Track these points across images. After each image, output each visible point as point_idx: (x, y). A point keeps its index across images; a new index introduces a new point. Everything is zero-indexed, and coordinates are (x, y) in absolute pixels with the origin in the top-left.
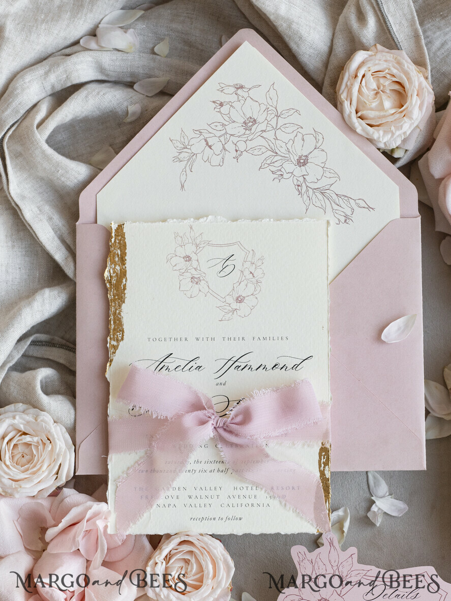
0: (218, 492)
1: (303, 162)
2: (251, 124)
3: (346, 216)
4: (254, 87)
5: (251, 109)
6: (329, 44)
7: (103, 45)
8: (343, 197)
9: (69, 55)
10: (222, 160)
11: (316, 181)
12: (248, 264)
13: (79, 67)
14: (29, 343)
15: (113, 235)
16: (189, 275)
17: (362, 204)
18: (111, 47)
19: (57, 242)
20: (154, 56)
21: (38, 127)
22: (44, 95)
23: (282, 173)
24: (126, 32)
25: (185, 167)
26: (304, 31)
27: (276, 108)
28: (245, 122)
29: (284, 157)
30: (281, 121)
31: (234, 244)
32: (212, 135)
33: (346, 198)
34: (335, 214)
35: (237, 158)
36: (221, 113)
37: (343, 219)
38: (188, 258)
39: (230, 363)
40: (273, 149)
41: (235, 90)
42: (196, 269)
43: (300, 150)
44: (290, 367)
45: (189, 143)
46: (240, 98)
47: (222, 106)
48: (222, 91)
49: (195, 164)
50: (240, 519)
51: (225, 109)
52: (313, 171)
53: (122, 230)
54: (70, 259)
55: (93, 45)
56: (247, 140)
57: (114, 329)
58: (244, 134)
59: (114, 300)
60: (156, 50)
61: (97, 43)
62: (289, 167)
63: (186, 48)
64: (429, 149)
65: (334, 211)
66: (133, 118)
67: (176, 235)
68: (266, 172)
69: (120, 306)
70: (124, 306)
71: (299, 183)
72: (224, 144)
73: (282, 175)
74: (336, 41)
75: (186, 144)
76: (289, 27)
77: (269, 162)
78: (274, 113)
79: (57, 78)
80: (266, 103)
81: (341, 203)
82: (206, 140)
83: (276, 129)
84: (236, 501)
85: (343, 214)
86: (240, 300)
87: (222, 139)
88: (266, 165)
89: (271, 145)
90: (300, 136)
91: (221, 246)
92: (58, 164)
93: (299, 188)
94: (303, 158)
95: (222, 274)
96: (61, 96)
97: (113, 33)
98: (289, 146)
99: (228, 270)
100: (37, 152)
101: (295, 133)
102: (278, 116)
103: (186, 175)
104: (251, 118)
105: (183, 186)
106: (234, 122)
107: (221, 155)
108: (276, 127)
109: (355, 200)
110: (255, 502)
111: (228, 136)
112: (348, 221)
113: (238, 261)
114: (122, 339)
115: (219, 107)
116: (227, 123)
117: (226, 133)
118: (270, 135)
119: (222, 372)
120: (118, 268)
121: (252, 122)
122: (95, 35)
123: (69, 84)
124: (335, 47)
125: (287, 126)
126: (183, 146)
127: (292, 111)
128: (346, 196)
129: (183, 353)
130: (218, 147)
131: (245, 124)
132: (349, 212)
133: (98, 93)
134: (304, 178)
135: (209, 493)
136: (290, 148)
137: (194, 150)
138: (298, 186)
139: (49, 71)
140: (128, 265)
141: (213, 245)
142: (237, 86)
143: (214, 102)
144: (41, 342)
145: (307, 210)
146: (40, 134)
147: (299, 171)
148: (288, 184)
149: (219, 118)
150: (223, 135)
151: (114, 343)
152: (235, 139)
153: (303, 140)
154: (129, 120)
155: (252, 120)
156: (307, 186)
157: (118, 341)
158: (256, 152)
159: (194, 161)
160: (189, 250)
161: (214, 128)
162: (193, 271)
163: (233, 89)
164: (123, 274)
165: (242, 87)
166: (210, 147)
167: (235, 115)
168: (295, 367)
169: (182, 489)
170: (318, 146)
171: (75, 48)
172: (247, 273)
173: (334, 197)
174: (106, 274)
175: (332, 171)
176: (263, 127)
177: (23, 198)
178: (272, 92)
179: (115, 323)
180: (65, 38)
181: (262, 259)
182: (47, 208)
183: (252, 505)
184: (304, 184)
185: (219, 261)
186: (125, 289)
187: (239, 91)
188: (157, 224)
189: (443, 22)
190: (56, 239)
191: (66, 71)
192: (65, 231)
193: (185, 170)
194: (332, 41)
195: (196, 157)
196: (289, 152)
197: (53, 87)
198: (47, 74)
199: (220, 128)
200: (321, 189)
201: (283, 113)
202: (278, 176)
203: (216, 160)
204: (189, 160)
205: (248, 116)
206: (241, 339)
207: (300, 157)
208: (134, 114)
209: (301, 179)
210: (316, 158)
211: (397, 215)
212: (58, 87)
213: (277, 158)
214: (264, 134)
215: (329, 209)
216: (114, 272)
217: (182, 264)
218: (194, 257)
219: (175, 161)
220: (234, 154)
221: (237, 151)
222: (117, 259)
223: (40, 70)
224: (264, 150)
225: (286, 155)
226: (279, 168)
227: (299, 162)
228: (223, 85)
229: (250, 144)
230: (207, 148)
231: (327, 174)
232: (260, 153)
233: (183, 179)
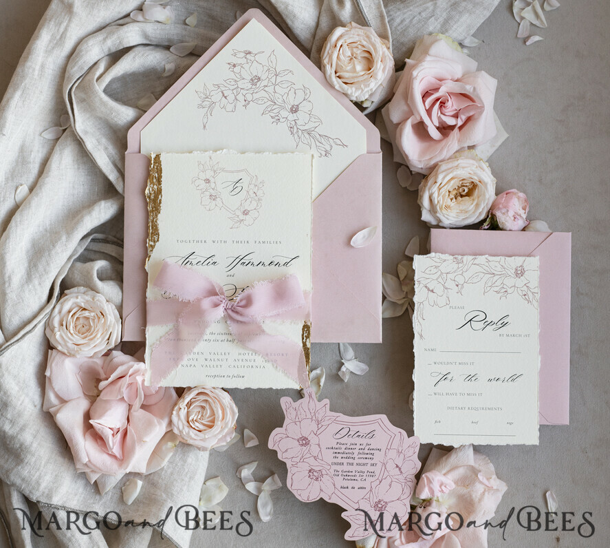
0: (227, 356)
1: (294, 110)
3: (326, 151)
4: (259, 53)
5: (257, 70)
6: (316, 20)
7: (147, 18)
8: (324, 137)
9: (122, 25)
10: (234, 107)
11: (304, 124)
12: (252, 187)
13: (129, 35)
14: (89, 240)
15: (152, 162)
16: (208, 194)
17: (339, 143)
18: (153, 20)
19: (111, 166)
20: (186, 26)
21: (97, 80)
22: (102, 55)
23: (279, 118)
24: (164, 8)
25: (207, 112)
26: (297, 11)
27: (275, 69)
28: (252, 80)
29: (281, 106)
30: (279, 79)
31: (242, 171)
32: (227, 88)
33: (327, 138)
34: (318, 149)
35: (245, 106)
36: (234, 72)
37: (324, 153)
38: (208, 181)
39: (238, 260)
40: (273, 100)
41: (245, 55)
42: (213, 189)
43: (292, 101)
44: (282, 264)
45: (210, 94)
46: (249, 61)
47: (235, 67)
48: (235, 56)
49: (214, 110)
50: (243, 377)
51: (237, 69)
52: (302, 116)
53: (159, 158)
54: (120, 179)
55: (140, 18)
56: (253, 93)
57: (152, 233)
58: (251, 88)
59: (153, 211)
60: (187, 22)
61: (143, 16)
62: (284, 113)
63: (210, 20)
64: (390, 101)
65: (318, 147)
66: (170, 74)
67: (199, 163)
68: (267, 117)
69: (157, 216)
70: (159, 216)
71: (292, 126)
72: (236, 95)
74: (321, 18)
75: (208, 95)
76: (286, 8)
77: (269, 109)
78: (274, 73)
79: (112, 43)
80: (268, 65)
81: (323, 141)
82: (222, 92)
83: (275, 85)
84: (240, 363)
85: (325, 149)
86: (246, 213)
87: (235, 91)
88: (268, 112)
89: (272, 97)
90: (293, 90)
91: (232, 172)
92: (112, 109)
93: (292, 129)
94: (295, 107)
95: (233, 193)
96: (116, 56)
97: (155, 9)
99: (237, 190)
100: (97, 99)
101: (289, 88)
102: (277, 75)
103: (208, 118)
104: (256, 76)
105: (205, 127)
106: (243, 79)
107: (234, 104)
108: (275, 83)
109: (333, 140)
110: (254, 364)
111: (239, 89)
112: (328, 155)
113: (245, 183)
114: (158, 240)
115: (233, 67)
116: (238, 80)
117: (238, 87)
118: (270, 89)
119: (232, 266)
120: (155, 187)
121: (257, 79)
122: (141, 10)
123: (122, 48)
124: (320, 22)
125: (283, 82)
126: (205, 97)
127: (287, 72)
128: (327, 136)
129: (202, 252)
130: (230, 98)
132: (328, 149)
133: (143, 55)
134: (296, 122)
135: (220, 357)
136: (285, 99)
137: (214, 99)
139: (107, 37)
140: (163, 186)
141: (227, 171)
142: (246, 52)
143: (229, 64)
144: (98, 239)
145: (297, 146)
146: (98, 85)
147: (291, 117)
148: (283, 126)
149: (232, 76)
150: (236, 88)
151: (152, 243)
152: (245, 92)
153: (295, 93)
154: (166, 75)
156: (298, 128)
157: (154, 242)
158: (260, 102)
159: (214, 108)
160: (209, 174)
161: (229, 83)
162: (211, 191)
163: (243, 55)
164: (159, 191)
165: (250, 53)
166: (226, 97)
167: (244, 74)
168: (286, 264)
169: (200, 353)
170: (306, 98)
171: (126, 20)
172: (251, 193)
173: (318, 136)
174: (147, 191)
175: (316, 117)
176: (265, 83)
177: (86, 133)
178: (273, 57)
179: (152, 228)
180: (119, 13)
181: (263, 182)
182: (104, 140)
183: (252, 367)
184: (295, 127)
185: (231, 183)
186: (160, 203)
187: (248, 56)
188: (185, 154)
189: (402, 5)
190: (110, 163)
191: (119, 38)
192: (117, 157)
193: (206, 114)
194: (319, 18)
195: (215, 104)
196: (284, 102)
197: (109, 49)
198: (105, 39)
199: (233, 83)
200: (308, 130)
201: (280, 73)
202: (276, 120)
203: (230, 107)
204: (210, 106)
205: (254, 75)
206: (246, 242)
207: (293, 106)
208: (169, 70)
209: (293, 123)
210: (305, 107)
211: (365, 152)
212: (113, 50)
213: (275, 107)
214: (266, 89)
215: (314, 145)
216: (152, 190)
217: (203, 185)
218: (212, 180)
219: (199, 107)
220: (244, 103)
221: (245, 101)
222: (155, 180)
223: (100, 37)
224: (266, 100)
226: (277, 114)
227: (292, 110)
228: (235, 51)
229: (256, 96)
230: (224, 98)
231: (313, 119)
232: (263, 103)
233: (205, 121)
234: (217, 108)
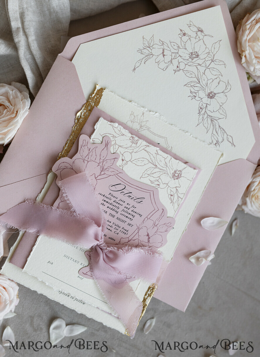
1: (211, 96)
2: (195, 56)
3: (217, 142)
4: (209, 35)
5: (200, 48)
8: (222, 129)
10: (166, 67)
11: (212, 111)
17: (230, 140)
23: (196, 96)
25: (142, 59)
27: (214, 56)
28: (192, 53)
29: (202, 87)
30: (212, 65)
32: (168, 49)
33: (223, 131)
34: (212, 137)
35: (175, 71)
36: (181, 39)
37: (215, 142)
40: (199, 79)
41: (197, 30)
43: (213, 88)
45: (153, 45)
46: (197, 37)
47: (184, 36)
48: (189, 27)
49: (149, 60)
51: (185, 38)
52: (214, 104)
56: (187, 64)
58: (187, 60)
62: (202, 94)
65: (213, 134)
68: (187, 90)
71: (202, 107)
72: (173, 58)
73: (195, 96)
75: (151, 46)
77: (192, 84)
78: (212, 58)
80: (210, 49)
81: (219, 132)
82: (163, 50)
83: (207, 68)
85: (217, 139)
87: (173, 55)
88: (190, 86)
89: (199, 75)
90: (218, 80)
93: (201, 110)
94: (213, 93)
98: (209, 82)
101: (216, 76)
102: (212, 61)
103: (140, 64)
104: (197, 52)
105: (134, 69)
106: (186, 49)
107: (167, 64)
108: (208, 67)
109: (227, 135)
111: (178, 55)
112: (217, 144)
115: (182, 35)
116: (181, 47)
117: (178, 53)
118: (202, 69)
121: (196, 56)
125: (214, 69)
126: (148, 46)
127: (222, 63)
128: (224, 130)
130: (168, 58)
131: (191, 54)
132: (220, 140)
134: (207, 106)
136: (209, 83)
137: (154, 51)
138: (201, 108)
142: (199, 29)
143: (181, 30)
145: (198, 125)
147: (206, 100)
148: (195, 104)
149: (178, 41)
150: (175, 53)
152: (180, 60)
153: (219, 83)
155: (196, 54)
156: (205, 111)
159: (150, 58)
161: (173, 46)
163: (196, 30)
165: (202, 31)
166: (164, 55)
167: (188, 45)
170: (225, 91)
173: (217, 126)
175: (224, 111)
176: (200, 62)
178: (217, 45)
184: (204, 109)
187: (199, 33)
193: (141, 60)
195: (152, 56)
196: (207, 85)
199: (176, 47)
200: (213, 118)
201: (216, 61)
202: (193, 96)
203: (163, 65)
204: (147, 56)
205: (196, 51)
207: (211, 92)
209: (205, 105)
210: (220, 98)
213: (198, 85)
214: (199, 67)
215: (210, 132)
219: (139, 51)
220: (175, 68)
221: (178, 67)
224: (193, 76)
225: (204, 87)
226: (196, 92)
227: (209, 95)
228: (191, 24)
229: (187, 68)
230: (162, 55)
231: (221, 111)
232: (190, 76)
233: (138, 65)
234: (152, 60)
